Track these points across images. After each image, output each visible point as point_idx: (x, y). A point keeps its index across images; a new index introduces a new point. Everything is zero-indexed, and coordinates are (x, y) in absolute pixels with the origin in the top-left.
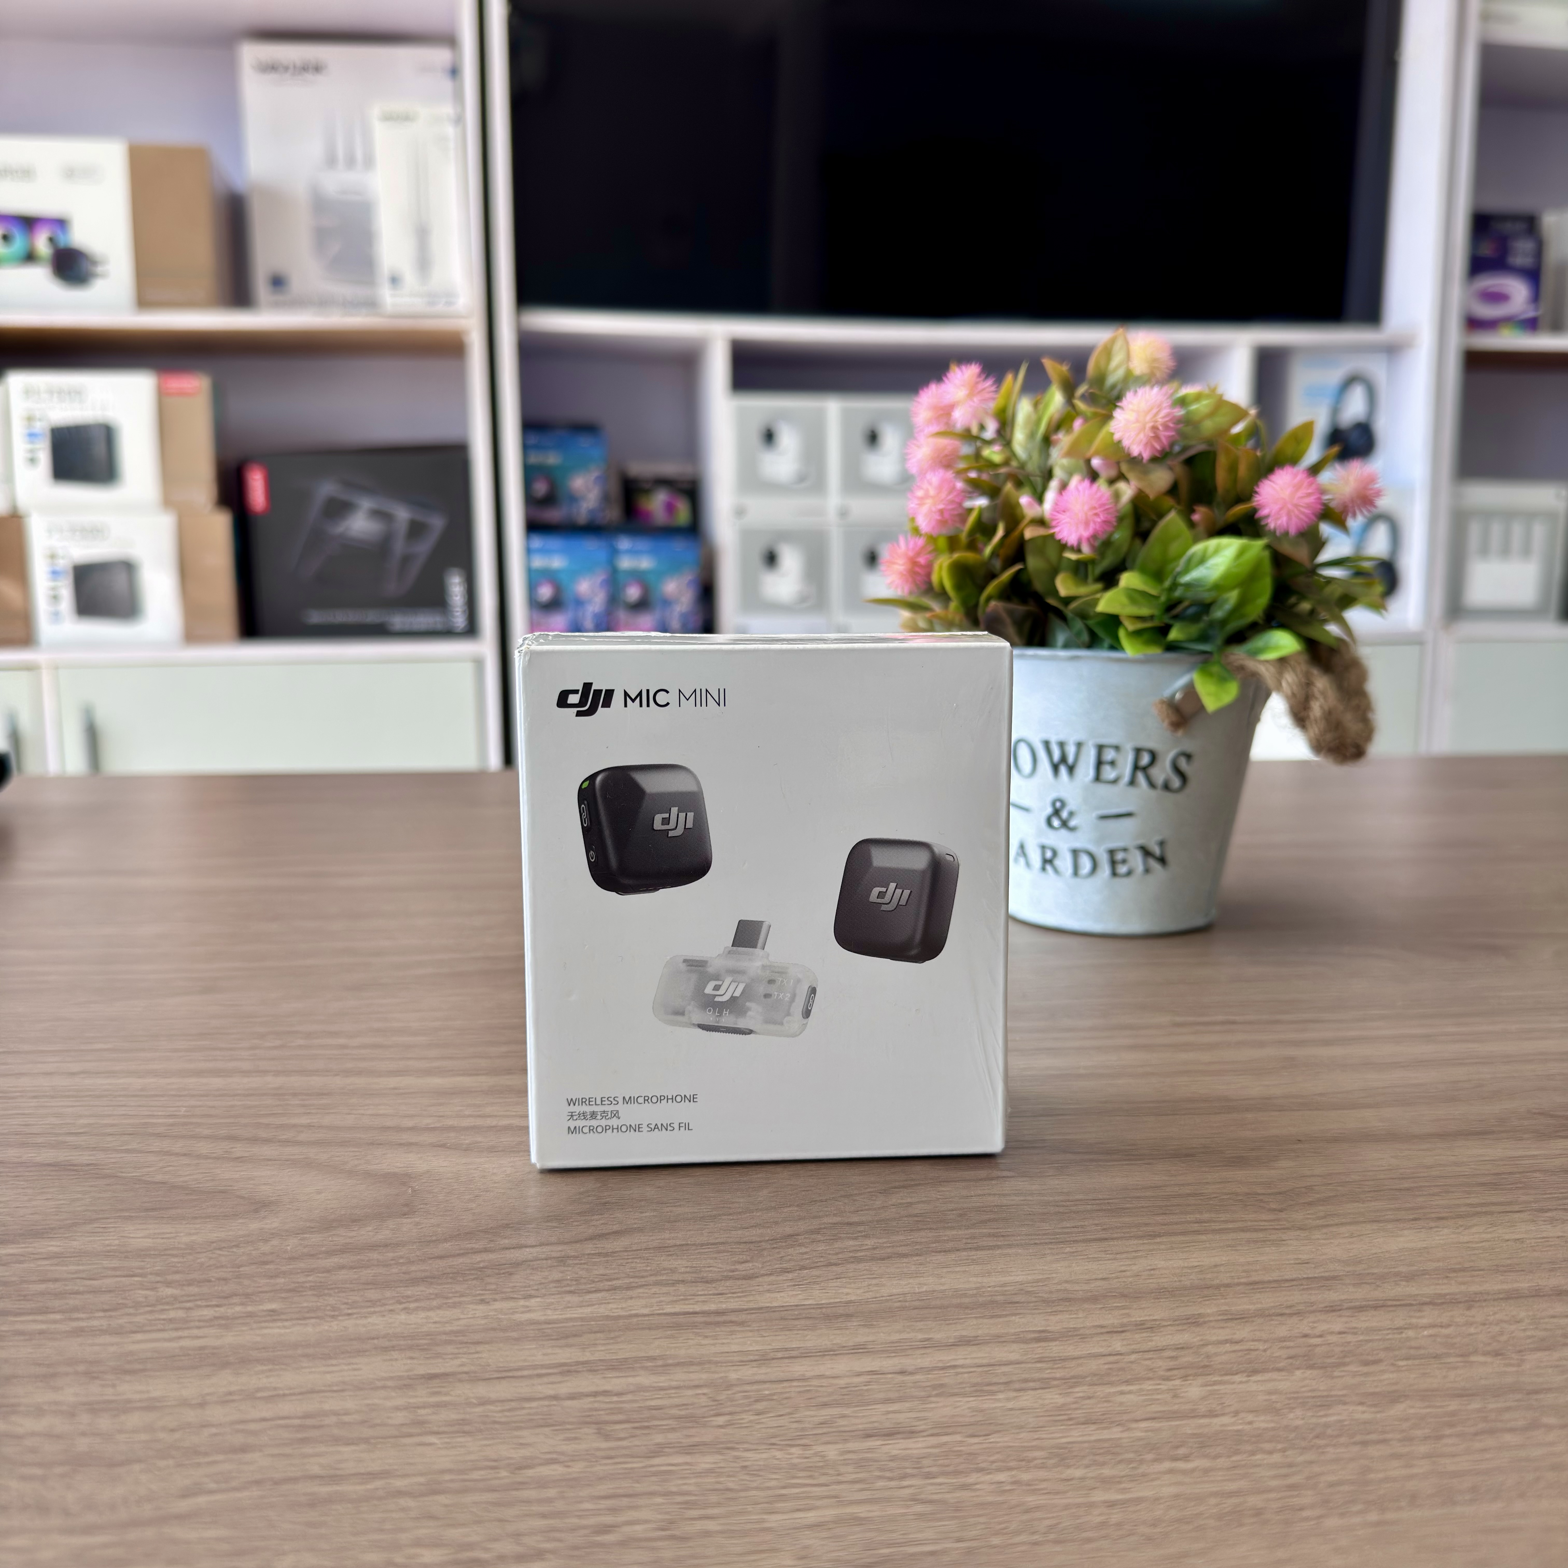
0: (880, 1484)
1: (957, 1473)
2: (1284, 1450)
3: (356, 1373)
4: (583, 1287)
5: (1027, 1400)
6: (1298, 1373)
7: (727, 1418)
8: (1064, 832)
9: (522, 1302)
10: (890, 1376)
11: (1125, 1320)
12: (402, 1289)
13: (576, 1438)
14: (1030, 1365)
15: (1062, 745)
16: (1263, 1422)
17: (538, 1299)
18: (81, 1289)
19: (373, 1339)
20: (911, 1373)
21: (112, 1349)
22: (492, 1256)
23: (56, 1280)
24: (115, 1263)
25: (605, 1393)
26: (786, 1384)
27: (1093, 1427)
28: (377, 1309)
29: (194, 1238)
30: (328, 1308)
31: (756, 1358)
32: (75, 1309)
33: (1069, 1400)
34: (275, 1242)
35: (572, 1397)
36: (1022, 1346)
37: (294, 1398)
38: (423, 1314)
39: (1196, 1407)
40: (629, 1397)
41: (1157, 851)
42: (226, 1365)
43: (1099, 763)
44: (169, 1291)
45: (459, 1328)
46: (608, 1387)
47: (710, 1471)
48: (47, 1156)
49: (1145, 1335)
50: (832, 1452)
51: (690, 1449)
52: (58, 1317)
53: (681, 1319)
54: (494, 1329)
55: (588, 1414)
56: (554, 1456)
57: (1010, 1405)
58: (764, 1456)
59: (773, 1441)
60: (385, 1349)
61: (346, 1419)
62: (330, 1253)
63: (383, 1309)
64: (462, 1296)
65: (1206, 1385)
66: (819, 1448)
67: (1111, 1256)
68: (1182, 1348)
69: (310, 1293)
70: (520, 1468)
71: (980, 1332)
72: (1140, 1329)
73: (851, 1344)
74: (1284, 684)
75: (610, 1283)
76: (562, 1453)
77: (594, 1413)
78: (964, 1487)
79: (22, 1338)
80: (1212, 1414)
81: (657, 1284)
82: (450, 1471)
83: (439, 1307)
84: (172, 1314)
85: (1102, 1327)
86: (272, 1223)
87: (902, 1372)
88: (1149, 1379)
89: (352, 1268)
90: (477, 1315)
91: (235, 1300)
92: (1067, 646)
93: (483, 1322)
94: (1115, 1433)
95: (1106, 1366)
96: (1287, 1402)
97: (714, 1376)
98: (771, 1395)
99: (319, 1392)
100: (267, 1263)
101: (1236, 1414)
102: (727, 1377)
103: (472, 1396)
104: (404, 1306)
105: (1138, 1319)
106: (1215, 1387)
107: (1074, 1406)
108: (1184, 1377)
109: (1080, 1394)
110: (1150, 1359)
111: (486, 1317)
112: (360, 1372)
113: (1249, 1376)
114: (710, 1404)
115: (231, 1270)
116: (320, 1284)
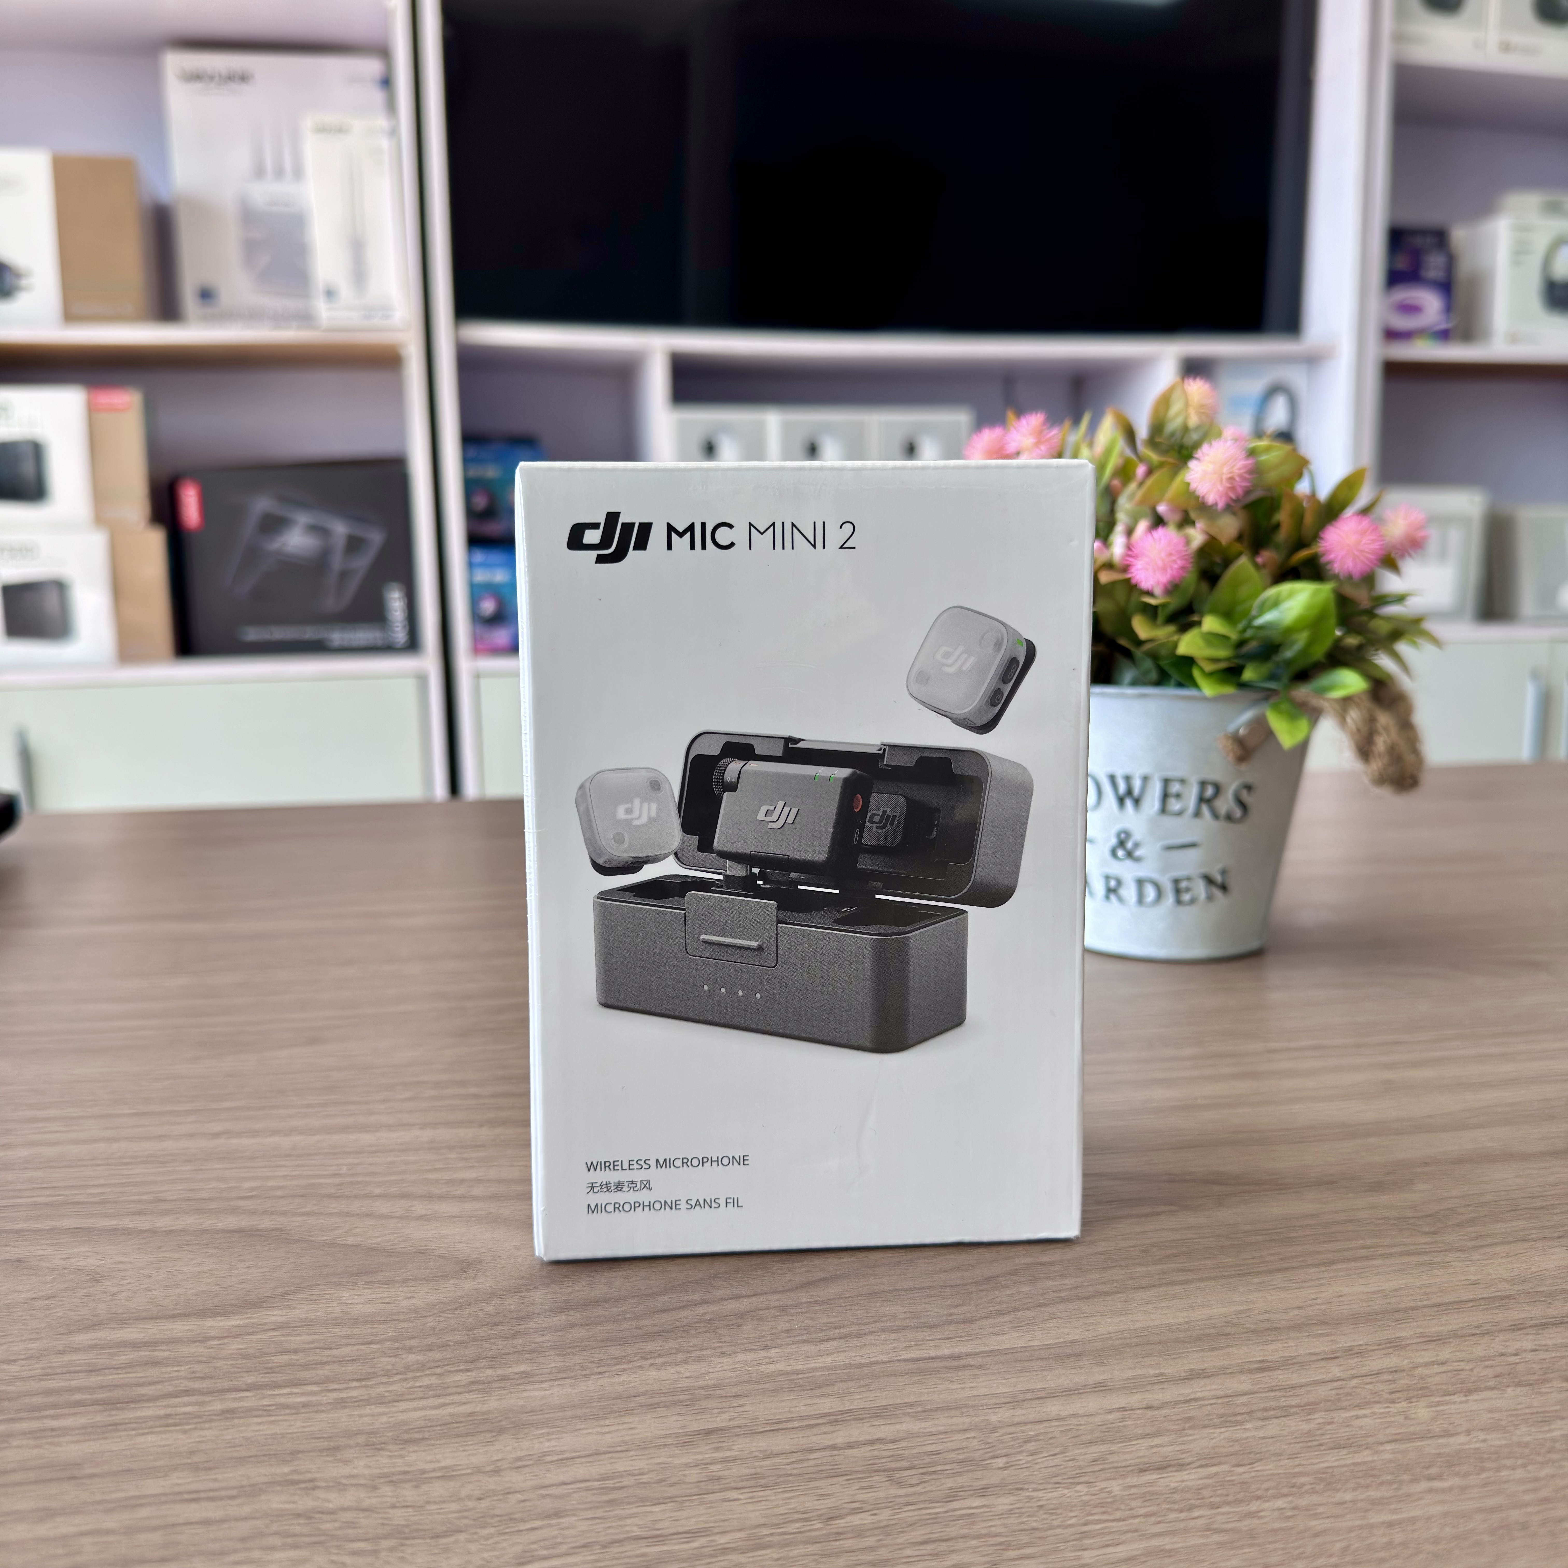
0: (1172, 1516)
1: (1238, 1502)
2: (1524, 1466)
3: (633, 1432)
4: (814, 1336)
5: (1273, 1428)
6: (1510, 1391)
7: (1005, 1460)
8: (1128, 863)
9: (762, 1354)
10: (1139, 1412)
11: (1334, 1347)
12: (641, 1344)
13: (871, 1487)
14: (1263, 1395)
15: (1128, 779)
16: (1495, 1439)
17: (777, 1350)
18: (325, 1359)
19: (634, 1396)
20: (1158, 1408)
21: (384, 1419)
22: (713, 1308)
23: (296, 1351)
24: (345, 1331)
25: (880, 1441)
26: (1046, 1424)
27: (1344, 1452)
28: (625, 1367)
29: (413, 1301)
30: (577, 1367)
31: (1008, 1400)
32: (327, 1380)
33: (1313, 1426)
34: (495, 1302)
35: (850, 1446)
36: (1250, 1376)
37: (583, 1460)
38: (671, 1370)
39: (1430, 1428)
40: (903, 1444)
41: (1219, 878)
42: (501, 1431)
43: (1165, 796)
44: (412, 1358)
45: (712, 1382)
46: (881, 1435)
47: (1010, 1512)
48: (230, 1222)
49: (1356, 1360)
50: (1116, 1487)
51: (983, 1491)
52: (314, 1388)
53: (922, 1365)
54: (747, 1382)
55: (872, 1462)
56: (857, 1505)
57: (1261, 1434)
58: (1055, 1494)
59: (1056, 1480)
60: (652, 1407)
61: (645, 1478)
62: (556, 1311)
63: (630, 1366)
64: (702, 1349)
65: (1431, 1406)
66: (1104, 1485)
67: (1297, 1285)
68: (1396, 1371)
69: (552, 1352)
70: (830, 1519)
71: (1206, 1365)
72: (1350, 1355)
73: (1089, 1383)
74: (1349, 720)
75: (838, 1331)
76: (864, 1502)
77: (877, 1461)
78: (1250, 1515)
79: (288, 1411)
80: (1447, 1434)
81: (884, 1330)
82: (764, 1525)
83: (685, 1362)
84: (426, 1381)
85: (1315, 1354)
86: (485, 1283)
87: (1149, 1408)
88: (1377, 1402)
89: (585, 1325)
90: (724, 1369)
91: (482, 1363)
92: (1135, 683)
93: (733, 1375)
94: (1365, 1456)
95: (1334, 1392)
96: (1510, 1419)
97: (977, 1420)
98: (1037, 1435)
99: (605, 1453)
100: (497, 1324)
101: (1468, 1432)
102: (988, 1420)
103: (754, 1449)
104: (649, 1362)
105: (1345, 1345)
106: (1438, 1408)
107: (1319, 1432)
108: (1409, 1399)
109: (1319, 1421)
110: (1371, 1383)
111: (734, 1370)
112: (636, 1431)
113: (1466, 1396)
114: (983, 1447)
115: (464, 1333)
116: (558, 1343)
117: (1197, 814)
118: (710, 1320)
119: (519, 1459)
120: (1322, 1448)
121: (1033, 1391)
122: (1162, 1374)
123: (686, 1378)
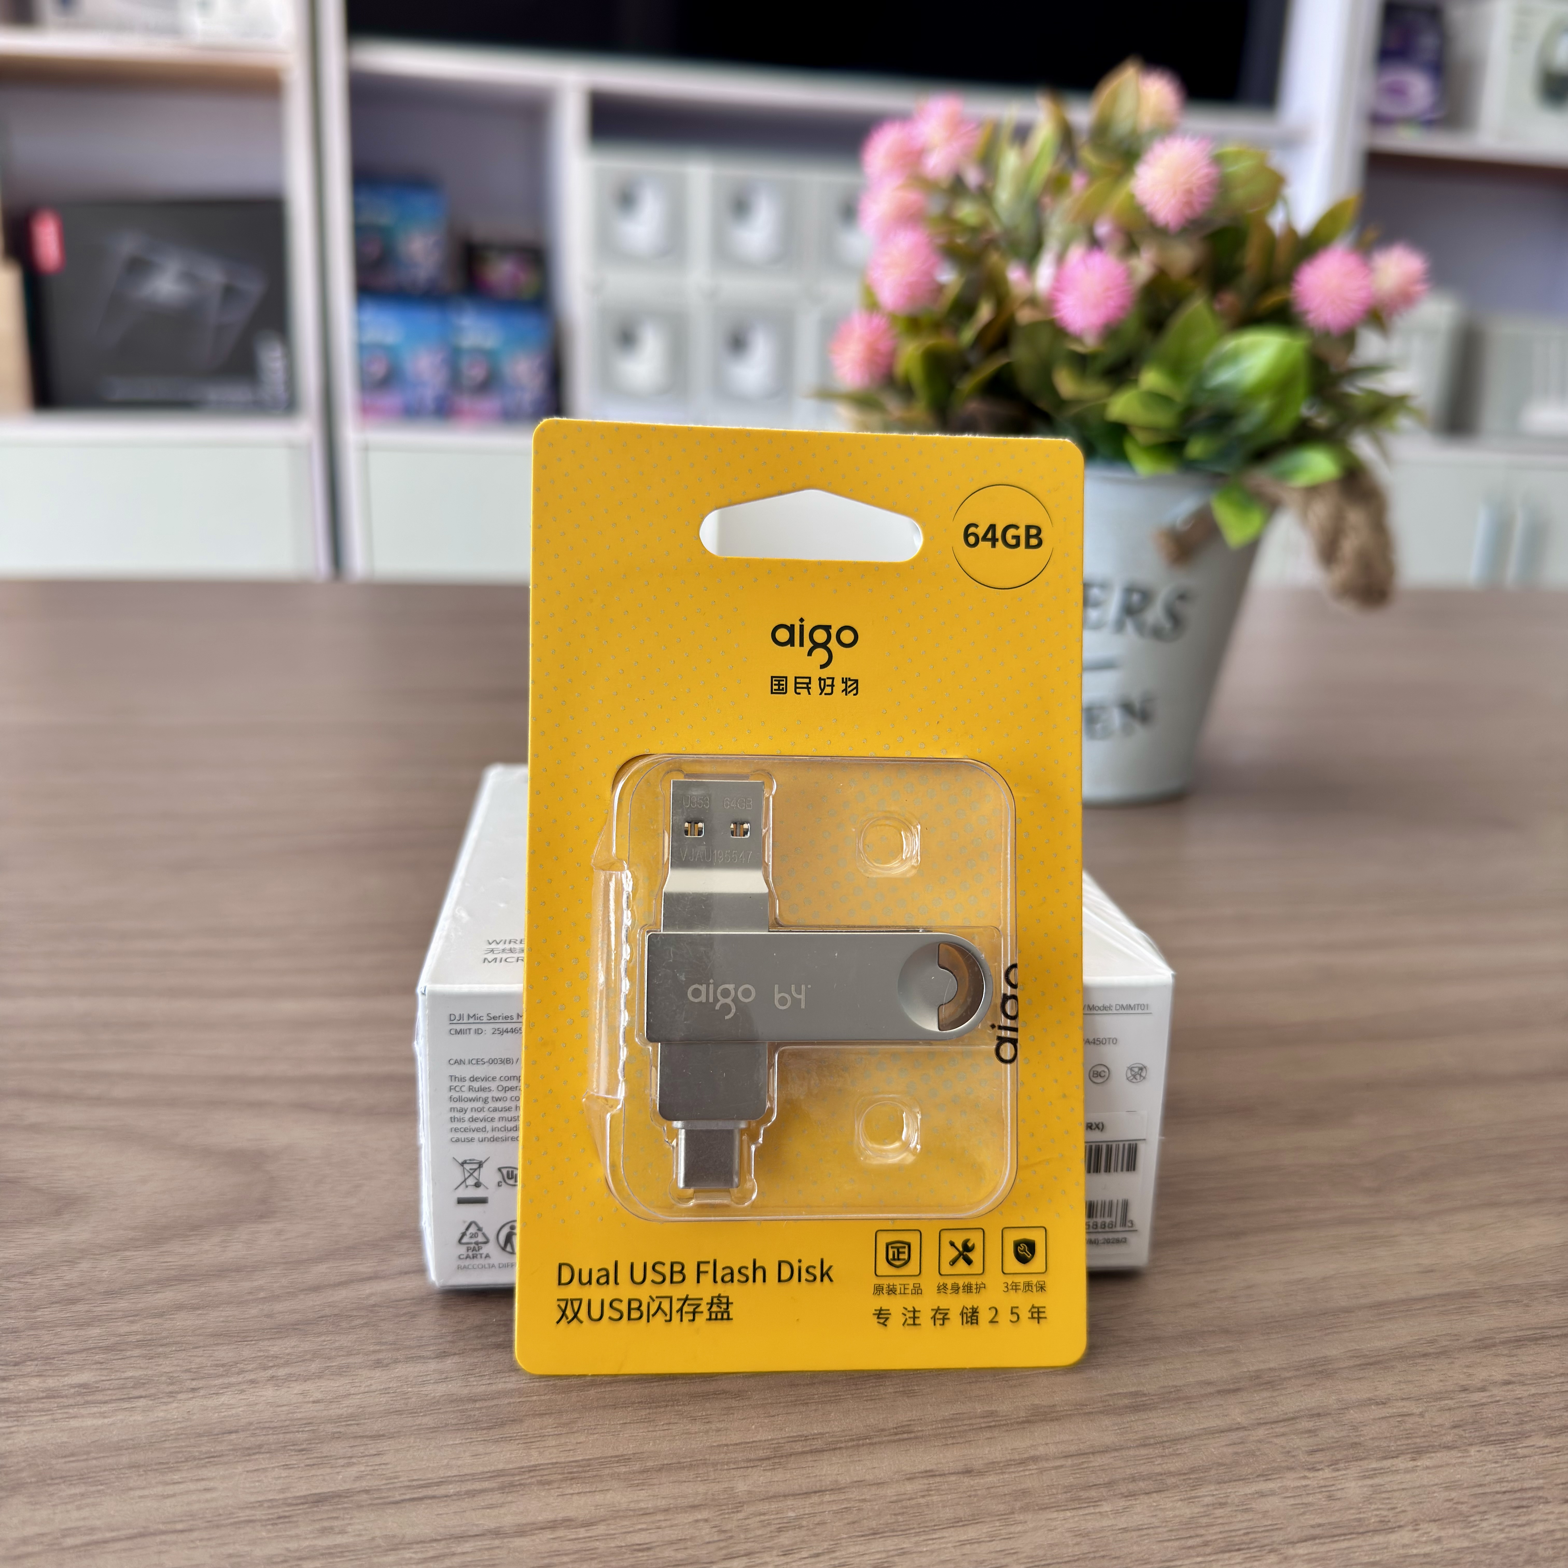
3: (208, 1496)
5: (1140, 1512)
6: (1473, 1451)
10: (953, 1478)
11: (1236, 1371)
12: (266, 1343)
14: (1133, 1452)
16: (1453, 1538)
19: (230, 1432)
20: (981, 1473)
25: (567, 1523)
26: (815, 1499)
28: (233, 1380)
30: (164, 1378)
31: (769, 1453)
33: (1197, 1510)
34: (85, 1265)
35: (521, 1531)
37: (118, 1546)
38: (297, 1388)
39: (1362, 1516)
40: (601, 1529)
41: (1139, 706)
45: (350, 1411)
46: (570, 1513)
49: (1266, 1394)
54: (399, 1412)
57: (1122, 1522)
60: (250, 1452)
62: (163, 1283)
63: (240, 1378)
64: (349, 1354)
65: (1365, 1477)
68: (1319, 1415)
69: (137, 1352)
72: (1259, 1385)
73: (891, 1425)
74: (1312, 515)
80: (1385, 1527)
83: (320, 1375)
85: (1209, 1383)
86: (80, 1234)
87: (968, 1472)
88: (1290, 1469)
89: (195, 1308)
90: (373, 1388)
91: (30, 1367)
93: (383, 1399)
95: (1230, 1450)
96: (1475, 1502)
97: (716, 1487)
98: (797, 1518)
99: (154, 1534)
100: (73, 1301)
101: (1415, 1524)
102: (732, 1488)
103: (378, 1533)
104: (270, 1372)
105: (1251, 1369)
106: (1376, 1481)
107: (1204, 1520)
108: (1333, 1464)
109: (1208, 1500)
110: (1283, 1435)
111: (385, 1391)
112: (214, 1495)
113: (1414, 1460)
114: (716, 1538)
115: (23, 1314)
116: (149, 1337)
117: (1119, 627)
118: (374, 1306)
119: (25, 1541)
120: (1208, 1550)
121: (806, 1438)
122: (992, 1414)
123: (314, 1402)
